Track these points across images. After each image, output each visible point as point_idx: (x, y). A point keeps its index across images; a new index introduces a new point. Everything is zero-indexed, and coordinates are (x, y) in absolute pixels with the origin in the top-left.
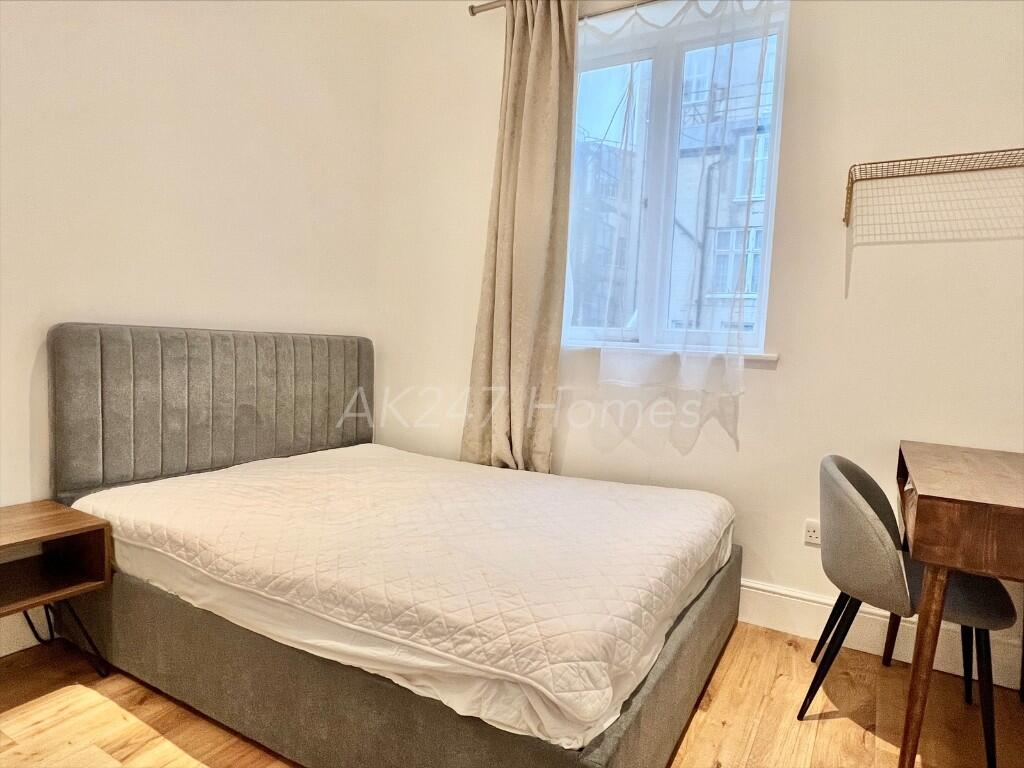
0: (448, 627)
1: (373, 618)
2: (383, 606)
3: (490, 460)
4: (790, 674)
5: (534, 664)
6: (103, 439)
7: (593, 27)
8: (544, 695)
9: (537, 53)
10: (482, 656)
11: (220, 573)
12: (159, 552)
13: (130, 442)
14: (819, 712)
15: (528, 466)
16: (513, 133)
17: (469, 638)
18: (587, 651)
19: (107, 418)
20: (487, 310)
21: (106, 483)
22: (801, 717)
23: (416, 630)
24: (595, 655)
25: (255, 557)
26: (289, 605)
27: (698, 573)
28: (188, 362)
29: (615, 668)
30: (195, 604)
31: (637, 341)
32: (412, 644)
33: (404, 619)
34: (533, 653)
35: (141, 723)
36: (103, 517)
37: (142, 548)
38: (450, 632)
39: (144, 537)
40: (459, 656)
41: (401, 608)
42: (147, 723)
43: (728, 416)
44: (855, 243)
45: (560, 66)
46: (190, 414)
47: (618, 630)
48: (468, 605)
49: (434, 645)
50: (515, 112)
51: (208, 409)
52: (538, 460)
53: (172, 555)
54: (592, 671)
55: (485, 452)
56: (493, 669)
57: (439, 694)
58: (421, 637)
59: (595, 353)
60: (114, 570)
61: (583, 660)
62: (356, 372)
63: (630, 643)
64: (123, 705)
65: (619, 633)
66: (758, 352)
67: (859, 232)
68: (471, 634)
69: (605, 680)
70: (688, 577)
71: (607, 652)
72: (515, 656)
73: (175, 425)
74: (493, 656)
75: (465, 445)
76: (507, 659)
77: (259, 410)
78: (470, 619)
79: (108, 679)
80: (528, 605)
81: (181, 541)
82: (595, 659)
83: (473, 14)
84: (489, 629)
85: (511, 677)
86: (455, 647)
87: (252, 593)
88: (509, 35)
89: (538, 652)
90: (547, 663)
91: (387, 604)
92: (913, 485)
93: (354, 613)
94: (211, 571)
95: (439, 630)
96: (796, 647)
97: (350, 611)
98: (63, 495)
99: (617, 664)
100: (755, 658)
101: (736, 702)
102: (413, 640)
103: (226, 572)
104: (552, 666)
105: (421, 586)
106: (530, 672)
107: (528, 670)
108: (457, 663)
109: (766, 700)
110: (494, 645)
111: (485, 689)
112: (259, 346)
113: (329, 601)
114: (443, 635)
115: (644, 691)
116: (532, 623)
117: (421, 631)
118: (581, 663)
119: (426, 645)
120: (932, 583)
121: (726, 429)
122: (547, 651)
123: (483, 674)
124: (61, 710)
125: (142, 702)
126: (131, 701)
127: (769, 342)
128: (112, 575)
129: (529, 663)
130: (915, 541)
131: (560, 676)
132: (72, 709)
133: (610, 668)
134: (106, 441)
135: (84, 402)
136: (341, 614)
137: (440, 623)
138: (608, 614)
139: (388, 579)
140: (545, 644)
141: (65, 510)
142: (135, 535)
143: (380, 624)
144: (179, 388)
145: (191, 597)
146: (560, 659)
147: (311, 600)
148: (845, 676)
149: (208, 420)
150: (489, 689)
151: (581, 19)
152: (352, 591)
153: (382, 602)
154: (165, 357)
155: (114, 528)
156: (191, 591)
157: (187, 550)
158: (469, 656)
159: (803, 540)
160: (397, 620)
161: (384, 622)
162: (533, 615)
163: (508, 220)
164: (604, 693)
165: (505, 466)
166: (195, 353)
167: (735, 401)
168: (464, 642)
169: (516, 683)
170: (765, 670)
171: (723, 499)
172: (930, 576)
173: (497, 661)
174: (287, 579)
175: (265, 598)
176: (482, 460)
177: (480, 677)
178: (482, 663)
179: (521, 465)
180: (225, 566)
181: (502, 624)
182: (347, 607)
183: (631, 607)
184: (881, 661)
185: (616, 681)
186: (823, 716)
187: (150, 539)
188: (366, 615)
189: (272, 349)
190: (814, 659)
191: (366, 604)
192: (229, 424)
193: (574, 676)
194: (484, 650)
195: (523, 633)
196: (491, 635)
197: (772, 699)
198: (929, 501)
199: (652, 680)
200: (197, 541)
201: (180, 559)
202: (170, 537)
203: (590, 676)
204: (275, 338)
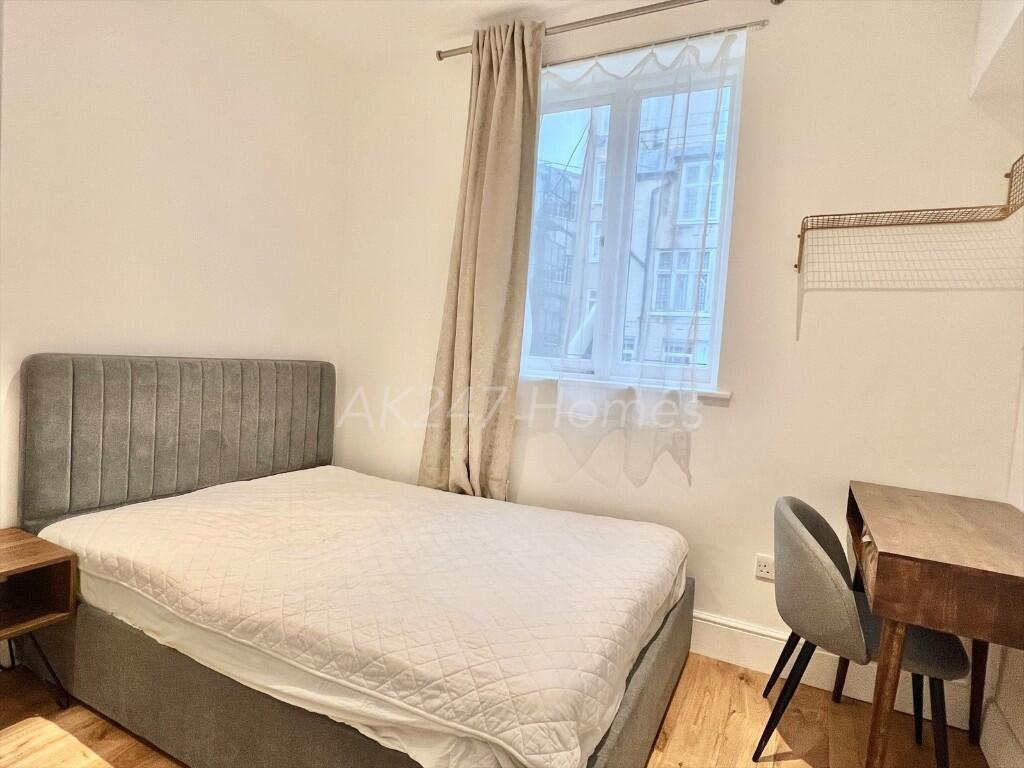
0: (417, 680)
1: (341, 668)
2: (350, 655)
3: (448, 485)
4: (743, 711)
5: (504, 724)
6: (71, 468)
7: (555, 75)
8: (513, 756)
9: (502, 98)
10: (450, 713)
11: (187, 612)
12: (125, 587)
13: (97, 470)
14: (773, 753)
15: (485, 493)
16: (476, 174)
17: (437, 692)
18: (556, 710)
19: (76, 447)
20: (448, 339)
21: (74, 511)
22: (756, 758)
23: (383, 682)
24: (565, 715)
25: (221, 596)
26: (256, 649)
27: (656, 614)
28: (157, 391)
29: (583, 725)
30: (160, 640)
31: (593, 373)
32: (381, 696)
33: (372, 669)
34: (503, 712)
35: (101, 760)
36: (70, 548)
37: (108, 581)
38: (418, 686)
39: (110, 570)
40: (427, 711)
41: (370, 658)
42: (107, 760)
43: (680, 450)
44: (805, 288)
45: (523, 112)
46: (157, 441)
47: (585, 686)
48: (435, 656)
49: (402, 698)
50: (479, 152)
51: (175, 436)
52: (495, 487)
53: (139, 591)
54: (562, 733)
55: (443, 477)
56: (460, 726)
57: (405, 746)
58: (389, 689)
59: (552, 385)
60: (79, 601)
61: (552, 720)
62: (318, 395)
63: (596, 698)
64: (83, 740)
65: (586, 691)
66: (711, 388)
67: (810, 278)
68: (440, 688)
69: (574, 740)
70: (648, 619)
71: (575, 712)
72: (485, 715)
73: (143, 451)
74: (462, 713)
75: (423, 471)
76: (476, 717)
77: (225, 437)
78: (439, 673)
79: (70, 710)
80: (497, 659)
81: (148, 577)
82: (564, 719)
83: (440, 58)
84: (459, 685)
85: (479, 736)
86: (423, 702)
87: (220, 634)
88: (475, 81)
89: (508, 711)
90: (517, 723)
91: (353, 651)
92: (871, 536)
93: (322, 660)
94: (177, 609)
95: (407, 683)
96: (747, 681)
97: (318, 658)
98: (30, 523)
99: (585, 722)
100: (708, 693)
101: (691, 741)
102: (380, 692)
103: (192, 611)
104: (523, 727)
105: (388, 634)
106: (499, 733)
107: (497, 730)
108: (426, 718)
109: (721, 739)
110: (463, 701)
111: (453, 746)
112: (226, 373)
113: (296, 646)
114: (411, 688)
115: (609, 743)
116: (500, 679)
117: (389, 682)
118: (552, 724)
119: (394, 697)
120: (890, 636)
121: (679, 463)
122: (517, 710)
123: (452, 731)
124: (22, 745)
125: (102, 737)
126: (91, 736)
127: (722, 380)
128: (76, 608)
129: (499, 723)
130: (876, 596)
131: (530, 738)
132: (33, 744)
133: (578, 725)
134: (75, 470)
135: (55, 433)
136: (309, 661)
137: (408, 676)
138: (576, 668)
139: (356, 626)
140: (514, 703)
141: (33, 540)
142: (101, 568)
143: (348, 673)
144: (148, 416)
145: (155, 633)
146: (529, 719)
147: (278, 645)
148: (796, 714)
149: (174, 446)
150: (458, 745)
151: (544, 66)
152: (320, 637)
153: (350, 650)
154: (135, 385)
155: (80, 560)
156: (157, 628)
157: (154, 586)
158: (438, 712)
159: (755, 573)
160: (364, 670)
161: (351, 671)
162: (502, 671)
163: (471, 254)
164: (573, 754)
165: (462, 492)
166: (164, 381)
167: (688, 437)
168: (432, 697)
169: (486, 742)
170: (718, 705)
171: (677, 533)
172: (888, 629)
173: (467, 719)
174: (254, 621)
175: (230, 639)
176: (440, 485)
177: (448, 734)
178: (451, 719)
179: (478, 491)
180: (192, 605)
181: (471, 679)
182: (314, 654)
183: (597, 659)
184: (831, 696)
185: (583, 739)
186: (777, 757)
187: (117, 573)
188: (333, 663)
189: (238, 375)
190: (765, 695)
191: (333, 651)
192: (194, 450)
193: (545, 738)
194: (453, 707)
195: (492, 690)
196: (459, 690)
197: (726, 739)
198: (889, 559)
199: (616, 732)
200: (163, 577)
201: (145, 595)
202: (136, 572)
203: (559, 736)
204: (241, 364)
